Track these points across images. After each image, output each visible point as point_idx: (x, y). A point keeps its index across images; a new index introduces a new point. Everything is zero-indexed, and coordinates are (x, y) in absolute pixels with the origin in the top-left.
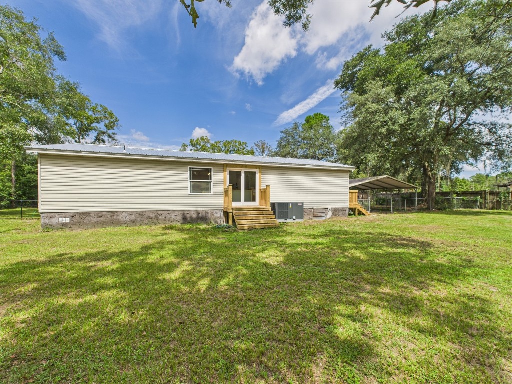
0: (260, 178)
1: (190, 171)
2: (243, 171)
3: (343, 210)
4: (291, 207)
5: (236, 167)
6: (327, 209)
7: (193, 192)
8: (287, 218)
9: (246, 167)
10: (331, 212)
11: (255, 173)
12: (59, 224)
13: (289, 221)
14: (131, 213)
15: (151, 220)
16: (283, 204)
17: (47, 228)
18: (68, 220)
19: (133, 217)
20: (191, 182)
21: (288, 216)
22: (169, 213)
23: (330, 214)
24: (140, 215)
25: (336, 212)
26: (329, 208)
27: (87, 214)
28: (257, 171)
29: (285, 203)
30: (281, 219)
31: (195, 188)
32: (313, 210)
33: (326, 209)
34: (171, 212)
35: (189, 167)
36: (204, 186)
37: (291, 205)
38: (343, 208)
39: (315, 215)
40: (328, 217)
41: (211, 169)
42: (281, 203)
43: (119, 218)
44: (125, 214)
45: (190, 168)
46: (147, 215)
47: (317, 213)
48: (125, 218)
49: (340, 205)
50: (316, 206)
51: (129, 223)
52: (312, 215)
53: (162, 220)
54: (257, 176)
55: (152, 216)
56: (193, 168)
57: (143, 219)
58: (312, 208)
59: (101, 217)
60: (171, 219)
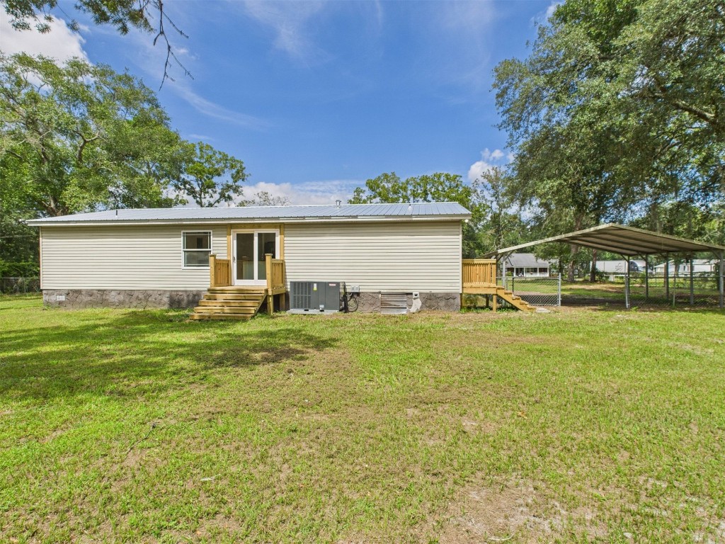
0: (282, 243)
1: (184, 236)
2: (256, 232)
3: (448, 297)
4: (315, 288)
5: (245, 228)
6: (411, 294)
7: (188, 266)
8: (309, 307)
9: (259, 226)
10: (419, 300)
11: (275, 234)
12: (56, 302)
13: (311, 312)
14: (119, 292)
15: (139, 302)
16: (302, 283)
17: (48, 304)
18: (63, 298)
19: (121, 297)
20: (185, 251)
21: (309, 304)
22: (159, 293)
23: (417, 304)
24: (128, 294)
25: (431, 301)
26: (414, 293)
27: (79, 292)
28: (277, 231)
29: (306, 283)
30: (298, 307)
31: (191, 260)
32: (380, 296)
33: (407, 294)
34: (162, 292)
35: (182, 231)
36: (202, 256)
37: (315, 285)
38: (447, 294)
39: (384, 305)
40: (413, 310)
41: (210, 233)
42: (299, 283)
43: (107, 297)
44: (113, 293)
45: (184, 233)
46: (136, 294)
47: (386, 300)
48: (113, 297)
49: (439, 288)
50: (385, 288)
51: (117, 304)
52: (379, 304)
53: (151, 302)
54: (278, 239)
55: (140, 296)
56: (187, 233)
57: (131, 301)
58: (377, 291)
59: (91, 296)
60: (162, 301)
